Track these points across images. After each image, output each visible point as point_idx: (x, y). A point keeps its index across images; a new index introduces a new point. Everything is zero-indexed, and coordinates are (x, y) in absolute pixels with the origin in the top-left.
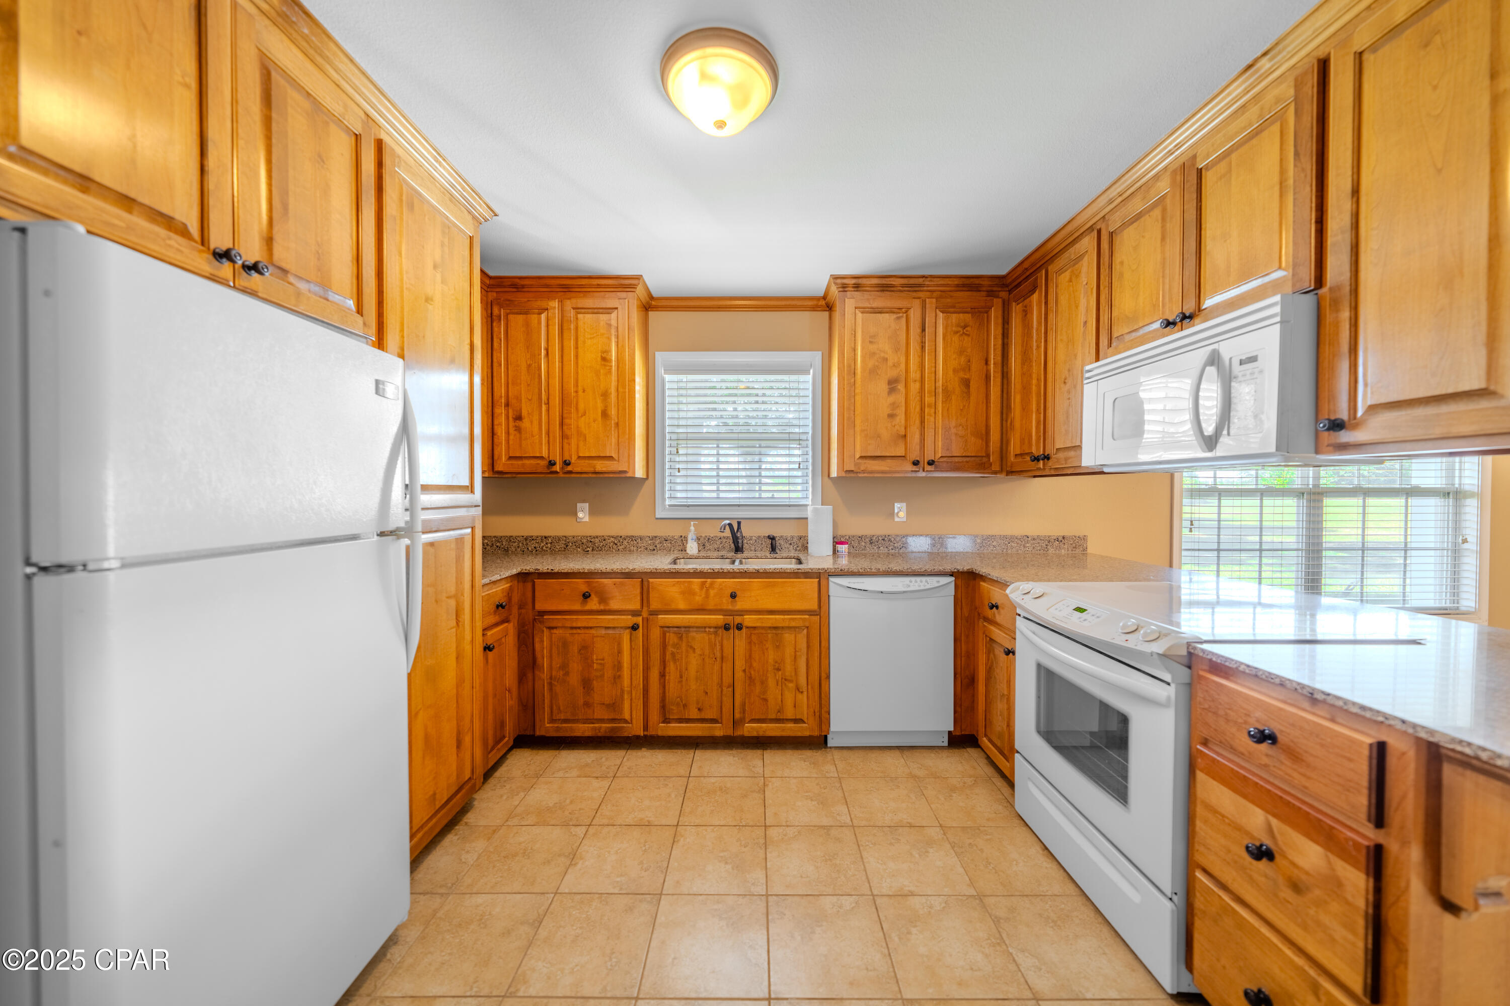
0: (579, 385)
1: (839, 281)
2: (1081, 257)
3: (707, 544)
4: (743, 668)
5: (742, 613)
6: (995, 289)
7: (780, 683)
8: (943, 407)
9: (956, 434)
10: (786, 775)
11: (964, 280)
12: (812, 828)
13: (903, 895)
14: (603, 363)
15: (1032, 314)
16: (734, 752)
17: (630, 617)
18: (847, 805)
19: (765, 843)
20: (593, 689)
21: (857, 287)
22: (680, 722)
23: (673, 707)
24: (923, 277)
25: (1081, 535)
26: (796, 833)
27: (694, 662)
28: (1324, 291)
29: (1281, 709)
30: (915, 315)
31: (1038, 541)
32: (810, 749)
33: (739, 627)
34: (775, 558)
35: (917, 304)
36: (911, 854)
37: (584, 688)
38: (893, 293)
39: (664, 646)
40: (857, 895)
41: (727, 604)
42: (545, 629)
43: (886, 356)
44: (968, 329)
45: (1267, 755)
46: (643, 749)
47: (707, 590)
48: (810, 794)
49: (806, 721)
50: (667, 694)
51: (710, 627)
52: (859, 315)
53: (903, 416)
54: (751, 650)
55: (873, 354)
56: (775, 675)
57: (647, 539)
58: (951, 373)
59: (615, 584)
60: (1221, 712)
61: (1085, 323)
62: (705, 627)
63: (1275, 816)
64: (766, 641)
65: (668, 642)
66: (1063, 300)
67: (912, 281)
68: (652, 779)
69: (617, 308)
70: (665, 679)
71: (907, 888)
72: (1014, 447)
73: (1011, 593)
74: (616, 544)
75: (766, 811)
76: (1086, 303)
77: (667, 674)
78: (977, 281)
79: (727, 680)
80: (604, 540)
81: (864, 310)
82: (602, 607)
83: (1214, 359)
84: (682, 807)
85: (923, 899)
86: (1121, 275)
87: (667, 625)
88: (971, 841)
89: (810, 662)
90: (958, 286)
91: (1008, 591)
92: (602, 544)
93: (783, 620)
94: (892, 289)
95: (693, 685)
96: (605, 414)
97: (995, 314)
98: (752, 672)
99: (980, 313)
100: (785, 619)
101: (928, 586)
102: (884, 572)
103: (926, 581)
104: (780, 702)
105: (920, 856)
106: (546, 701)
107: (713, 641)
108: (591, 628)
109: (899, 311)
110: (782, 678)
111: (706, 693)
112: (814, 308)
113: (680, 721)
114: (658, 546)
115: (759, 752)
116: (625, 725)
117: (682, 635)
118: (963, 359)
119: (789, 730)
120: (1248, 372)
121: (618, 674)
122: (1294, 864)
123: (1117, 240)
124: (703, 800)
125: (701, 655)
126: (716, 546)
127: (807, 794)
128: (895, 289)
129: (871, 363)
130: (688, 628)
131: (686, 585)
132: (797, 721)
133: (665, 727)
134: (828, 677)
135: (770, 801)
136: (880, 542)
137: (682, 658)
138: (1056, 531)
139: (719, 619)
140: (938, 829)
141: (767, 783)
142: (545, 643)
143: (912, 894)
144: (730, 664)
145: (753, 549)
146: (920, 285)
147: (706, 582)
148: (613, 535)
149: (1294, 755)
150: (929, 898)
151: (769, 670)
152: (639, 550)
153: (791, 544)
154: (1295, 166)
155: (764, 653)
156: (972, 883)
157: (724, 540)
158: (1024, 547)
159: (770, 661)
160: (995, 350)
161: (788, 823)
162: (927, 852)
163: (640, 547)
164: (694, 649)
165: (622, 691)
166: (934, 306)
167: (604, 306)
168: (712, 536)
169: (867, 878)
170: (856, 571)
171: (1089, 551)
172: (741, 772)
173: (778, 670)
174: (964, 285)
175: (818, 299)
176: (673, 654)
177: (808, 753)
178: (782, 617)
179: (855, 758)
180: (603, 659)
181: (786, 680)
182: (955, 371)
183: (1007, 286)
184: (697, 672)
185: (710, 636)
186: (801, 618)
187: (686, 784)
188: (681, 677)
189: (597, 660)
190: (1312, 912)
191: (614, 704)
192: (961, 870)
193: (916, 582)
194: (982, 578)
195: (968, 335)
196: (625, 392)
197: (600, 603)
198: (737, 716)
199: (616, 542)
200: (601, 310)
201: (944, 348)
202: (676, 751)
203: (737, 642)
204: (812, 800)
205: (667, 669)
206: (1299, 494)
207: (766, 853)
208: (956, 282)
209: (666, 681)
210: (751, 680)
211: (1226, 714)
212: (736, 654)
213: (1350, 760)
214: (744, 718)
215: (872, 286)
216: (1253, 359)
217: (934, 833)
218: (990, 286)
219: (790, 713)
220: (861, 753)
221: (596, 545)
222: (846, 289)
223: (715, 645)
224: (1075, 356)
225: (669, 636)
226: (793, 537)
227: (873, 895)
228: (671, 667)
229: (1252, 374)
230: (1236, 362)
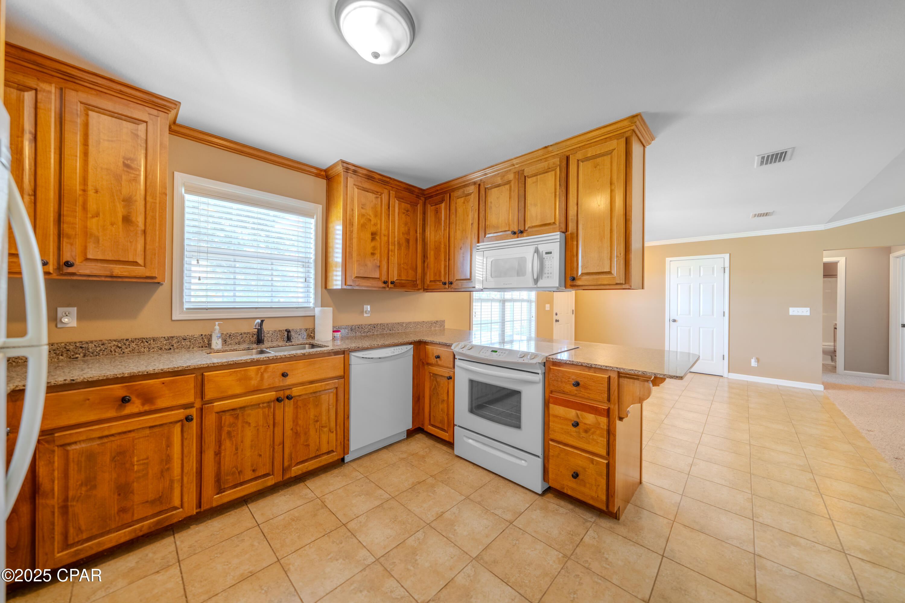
0: (90, 183)
1: (345, 165)
2: (470, 194)
3: (228, 340)
4: (291, 428)
5: (290, 387)
6: (419, 195)
7: (318, 431)
8: (398, 253)
9: (403, 268)
10: (332, 490)
11: (408, 186)
12: (372, 510)
13: (440, 516)
14: (125, 169)
15: (441, 213)
16: (282, 492)
17: (182, 410)
18: (381, 488)
19: (352, 534)
20: (132, 492)
21: (355, 172)
22: (235, 488)
23: (228, 478)
24: (390, 178)
25: (443, 320)
26: (366, 518)
27: (249, 434)
28: (567, 233)
29: (581, 373)
30: (385, 197)
31: (428, 324)
32: (335, 468)
33: (289, 398)
34: (293, 345)
35: (386, 191)
36: (429, 496)
37: (119, 495)
38: (373, 182)
39: (220, 428)
40: (422, 529)
41: (279, 382)
42: (56, 448)
43: (370, 218)
44: (409, 212)
45: (576, 390)
46: (191, 527)
47: (262, 374)
48: (356, 493)
49: (335, 451)
50: (222, 468)
51: (263, 403)
52: (356, 190)
53: (379, 255)
54: (297, 413)
55: (363, 215)
56: (315, 426)
57: (162, 340)
58: (401, 234)
59: (163, 383)
60: (559, 380)
61: (472, 224)
62: (259, 404)
63: (579, 410)
64: (309, 403)
65: (224, 424)
66: (460, 211)
67: (384, 179)
68: (223, 543)
69: (146, 122)
70: (220, 457)
71: (439, 512)
72: (429, 277)
73: (455, 348)
74: (120, 348)
75: (337, 516)
76: (472, 216)
77: (223, 452)
78: (413, 189)
79: (278, 440)
80: (103, 344)
81: (359, 188)
82: (147, 408)
83: (537, 251)
84: (271, 547)
85: (449, 512)
86: (491, 208)
87: (224, 409)
88: (447, 477)
89: (338, 410)
90: (404, 188)
91: (452, 348)
92: (99, 349)
93: (321, 386)
94: (373, 180)
95: (248, 453)
96: (127, 220)
97: (419, 207)
98: (298, 429)
99: (414, 205)
100: (322, 385)
101: (403, 351)
102: (381, 346)
103: (401, 349)
104: (318, 444)
105: (433, 494)
106: (56, 528)
107: (267, 413)
108: (130, 431)
109: (377, 193)
110: (320, 427)
111: (260, 455)
112: (317, 175)
113: (235, 486)
114: (175, 345)
115: (302, 485)
116: (174, 512)
117: (238, 415)
118: (406, 228)
119: (325, 460)
120: (548, 257)
121: (167, 466)
122: (585, 424)
123: (489, 192)
124: (285, 534)
125: (256, 427)
126: (237, 341)
127: (354, 494)
128: (375, 180)
129: (362, 221)
130: (243, 408)
131: (243, 372)
132: (328, 453)
133: (220, 497)
134: (348, 417)
135: (335, 509)
136: (356, 329)
137: (237, 434)
138: (434, 319)
139: (272, 395)
140: (431, 478)
141: (323, 500)
142: (56, 464)
143: (443, 513)
144: (281, 428)
145: (270, 340)
146: (388, 182)
147: (261, 368)
148: (115, 338)
149: (586, 388)
150: (451, 510)
151: (311, 423)
152: (152, 351)
153: (299, 335)
154: (560, 189)
155: (307, 413)
156: (461, 494)
157: (245, 336)
158: (423, 327)
159: (311, 417)
160: (419, 226)
161: (357, 516)
162: (435, 491)
163: (153, 348)
164: (250, 423)
165: (172, 482)
166: (394, 196)
167: (129, 115)
168: (233, 332)
169: (419, 518)
170: (366, 347)
171: (446, 327)
172: (299, 503)
173: (317, 421)
174: (407, 189)
175: (321, 170)
176: (229, 433)
177: (336, 471)
178: (320, 384)
179: (366, 462)
180: (147, 458)
181: (322, 427)
182: (403, 233)
183: (425, 195)
184: (252, 441)
185: (264, 410)
186: (333, 382)
187: (260, 530)
188: (237, 449)
189: (137, 461)
190: (591, 437)
191: (160, 497)
192: (453, 491)
193: (397, 349)
194: (426, 343)
195: (409, 216)
196: (155, 203)
197: (143, 404)
198: (286, 464)
199: (120, 345)
200: (123, 117)
201: (399, 220)
202: (229, 513)
203: (287, 409)
204: (360, 496)
205: (223, 447)
206: (500, 301)
207: (357, 539)
208: (404, 186)
209: (222, 458)
210: (296, 434)
211: (561, 380)
212: (286, 418)
213: (602, 384)
214: (291, 464)
215: (363, 174)
216: (550, 253)
217: (430, 480)
218: (418, 193)
219: (324, 449)
220: (367, 459)
221: (90, 350)
222: (348, 171)
223: (268, 416)
224: (467, 238)
225: (226, 418)
226: (301, 330)
227: (428, 524)
228: (227, 444)
229: (550, 258)
230: (544, 253)
